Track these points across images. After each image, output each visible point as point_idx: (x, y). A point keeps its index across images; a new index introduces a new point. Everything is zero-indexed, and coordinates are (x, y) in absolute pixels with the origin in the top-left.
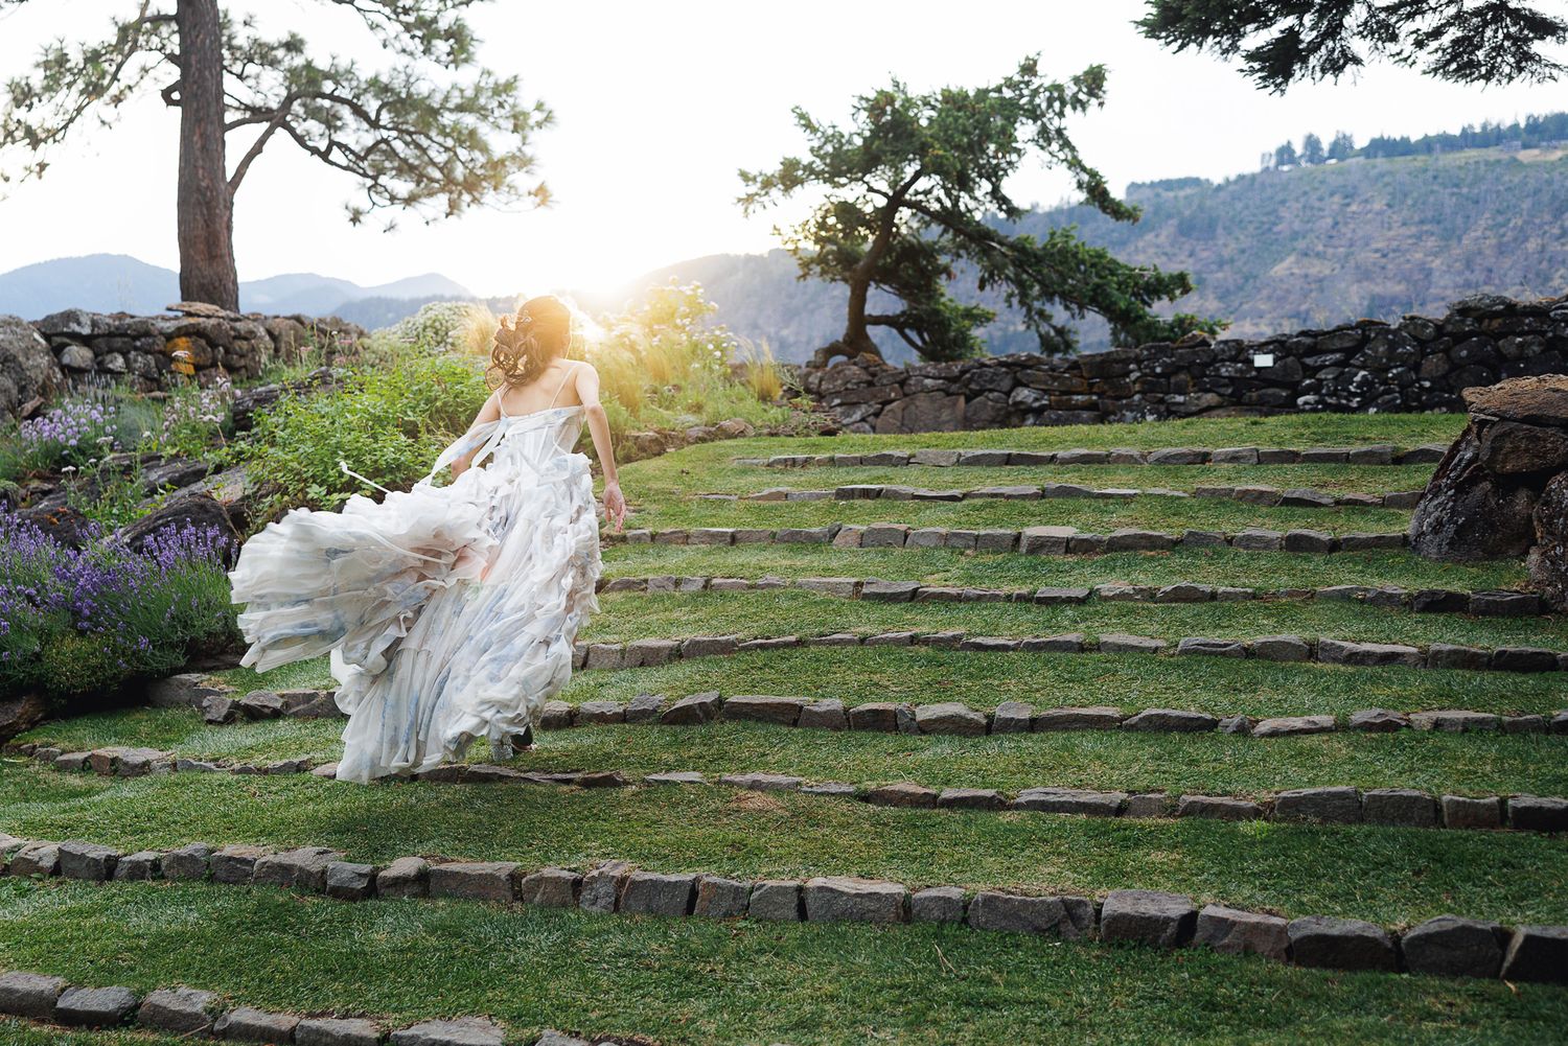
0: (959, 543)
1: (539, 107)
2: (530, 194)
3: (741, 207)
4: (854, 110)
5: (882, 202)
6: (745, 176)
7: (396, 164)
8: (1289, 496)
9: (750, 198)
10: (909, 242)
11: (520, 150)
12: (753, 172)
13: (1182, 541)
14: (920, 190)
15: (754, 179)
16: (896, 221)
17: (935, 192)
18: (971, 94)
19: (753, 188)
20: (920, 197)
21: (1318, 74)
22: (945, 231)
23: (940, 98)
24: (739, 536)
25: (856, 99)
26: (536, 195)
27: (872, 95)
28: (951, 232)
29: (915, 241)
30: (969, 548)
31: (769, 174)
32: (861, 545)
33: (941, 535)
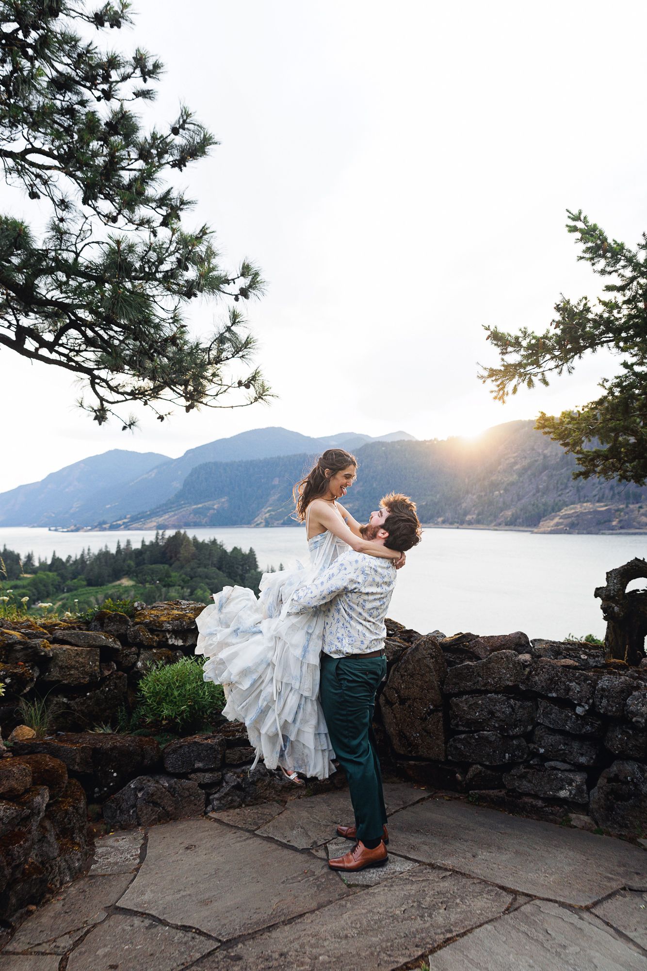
1: (246, 270)
3: (491, 385)
6: (498, 338)
9: (510, 371)
11: (229, 329)
12: (511, 330)
15: (517, 343)
19: (514, 358)
26: (247, 386)
31: (540, 334)
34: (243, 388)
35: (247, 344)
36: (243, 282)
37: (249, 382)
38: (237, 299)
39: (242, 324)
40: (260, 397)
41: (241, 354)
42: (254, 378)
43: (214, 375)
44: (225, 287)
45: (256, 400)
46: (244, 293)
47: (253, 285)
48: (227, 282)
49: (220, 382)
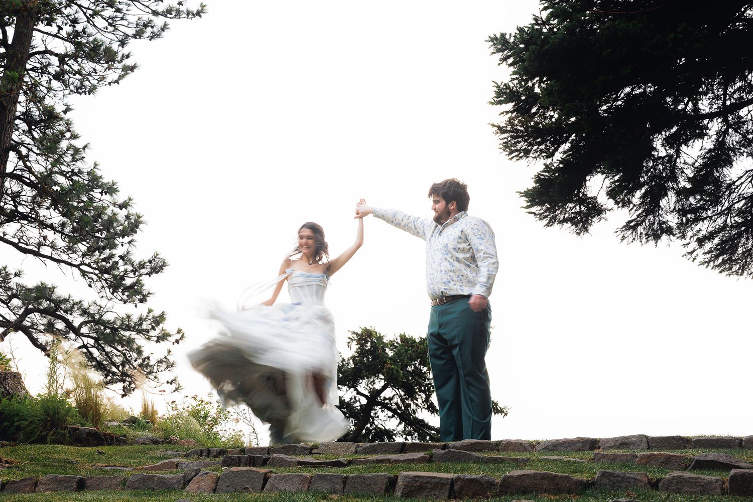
0: (324, 487)
1: (179, 331)
2: (168, 382)
4: (349, 340)
5: (364, 401)
7: (94, 363)
8: (701, 458)
10: (379, 428)
11: (165, 357)
13: (593, 483)
14: (387, 397)
16: (372, 414)
17: (395, 400)
18: (417, 341)
20: (387, 401)
21: (644, 240)
22: (400, 423)
23: (399, 341)
24: (89, 483)
25: (350, 333)
26: (171, 384)
27: (359, 331)
28: (403, 424)
29: (383, 428)
30: (335, 493)
32: (214, 491)
33: (306, 478)
34: (169, 384)
35: (172, 365)
36: (178, 336)
37: (172, 382)
38: (173, 344)
39: (171, 356)
40: (176, 390)
41: (169, 369)
42: (175, 380)
43: (156, 377)
44: (169, 338)
45: (174, 391)
46: (177, 341)
47: (182, 337)
48: (170, 336)
49: (158, 381)
